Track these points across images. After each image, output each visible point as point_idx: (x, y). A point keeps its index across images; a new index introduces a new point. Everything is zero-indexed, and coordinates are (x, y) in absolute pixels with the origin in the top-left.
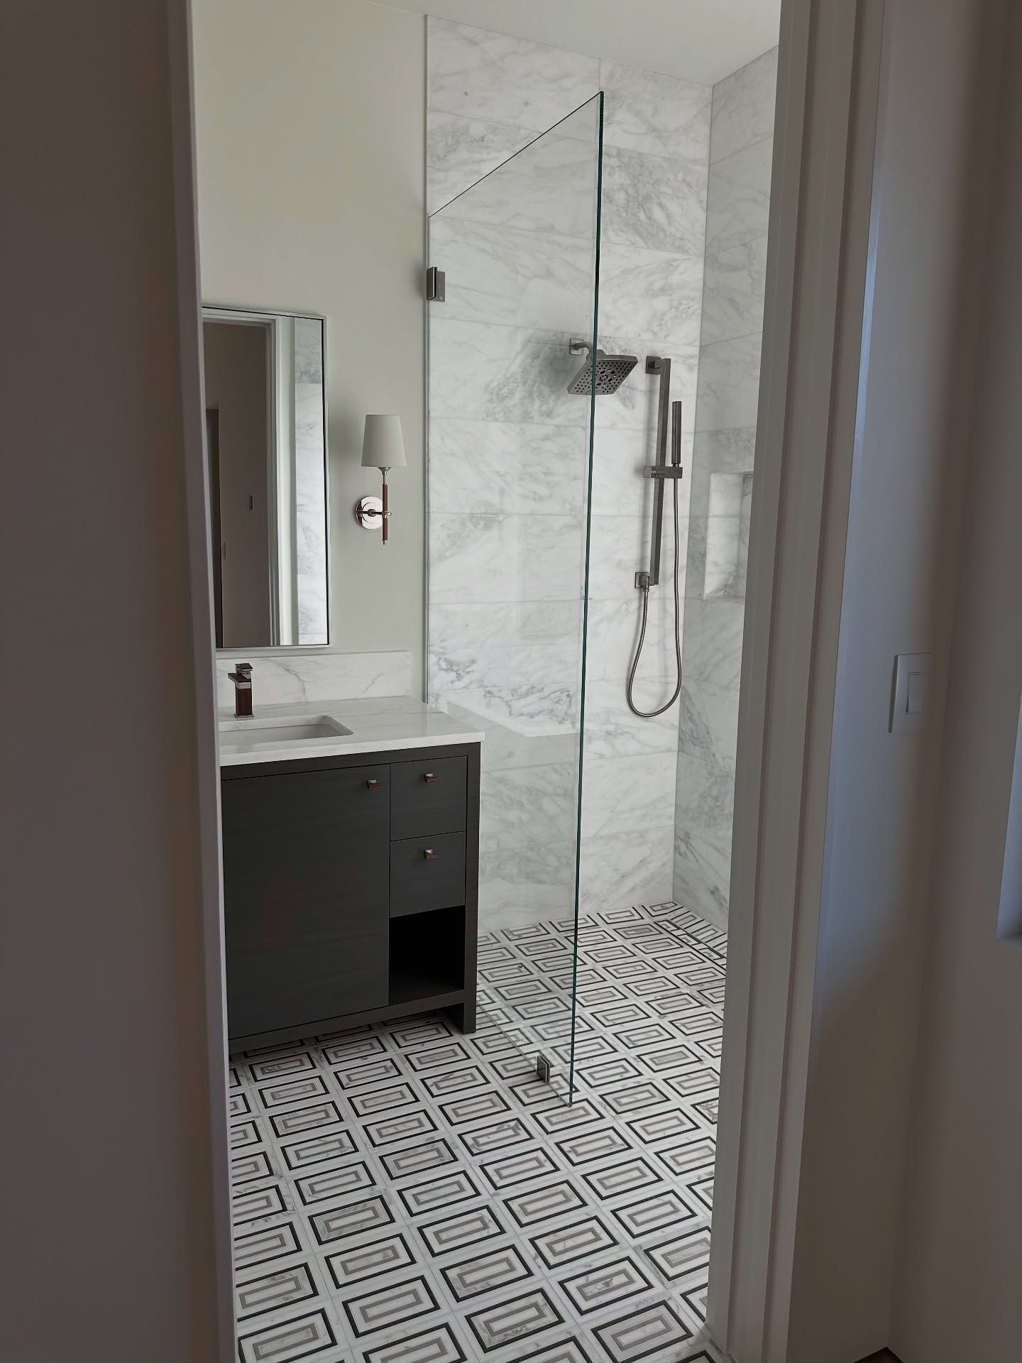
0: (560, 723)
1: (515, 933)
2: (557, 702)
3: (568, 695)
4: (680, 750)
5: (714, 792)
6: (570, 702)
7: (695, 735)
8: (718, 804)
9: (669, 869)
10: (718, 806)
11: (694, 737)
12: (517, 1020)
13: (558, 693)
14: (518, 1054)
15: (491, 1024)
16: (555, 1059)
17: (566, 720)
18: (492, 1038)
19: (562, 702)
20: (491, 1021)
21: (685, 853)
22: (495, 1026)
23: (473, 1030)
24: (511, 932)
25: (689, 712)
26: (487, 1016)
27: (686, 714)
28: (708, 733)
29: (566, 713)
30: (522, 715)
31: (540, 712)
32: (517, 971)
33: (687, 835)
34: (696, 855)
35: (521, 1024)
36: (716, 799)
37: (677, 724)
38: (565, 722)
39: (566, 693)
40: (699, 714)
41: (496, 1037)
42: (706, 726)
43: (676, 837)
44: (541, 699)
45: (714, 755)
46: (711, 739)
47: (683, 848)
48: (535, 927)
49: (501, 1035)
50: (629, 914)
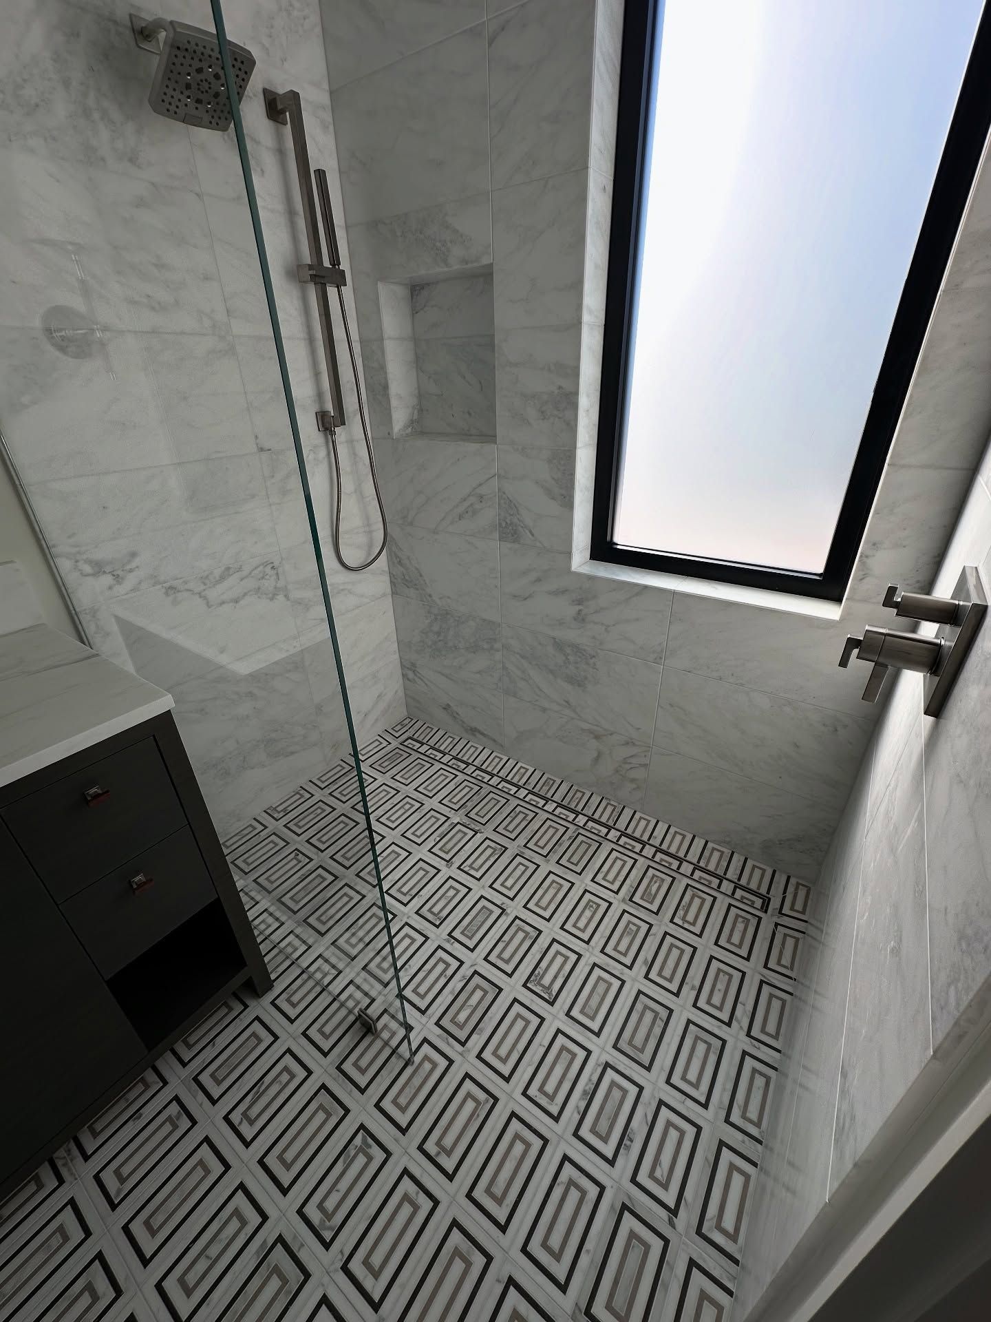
0: (272, 599)
1: (280, 809)
2: (263, 578)
3: (273, 568)
4: (394, 593)
5: (436, 628)
6: (277, 574)
7: (407, 578)
8: (441, 638)
9: (401, 693)
10: (440, 641)
11: (407, 580)
12: (315, 942)
13: (261, 567)
14: (330, 999)
15: (288, 963)
16: (372, 987)
17: (278, 595)
18: (294, 986)
19: (266, 577)
20: (287, 958)
21: (414, 680)
22: (293, 963)
23: (270, 985)
24: (275, 809)
25: (397, 557)
26: (281, 952)
27: (396, 560)
28: (421, 576)
29: (276, 588)
30: (223, 603)
31: (245, 594)
32: (295, 862)
33: (413, 665)
34: (424, 680)
35: (322, 946)
36: (438, 634)
37: (386, 569)
38: (278, 597)
39: (271, 565)
40: (408, 558)
41: (299, 982)
42: (417, 569)
43: (403, 666)
44: (242, 580)
45: (430, 596)
46: (424, 580)
47: (411, 675)
48: (298, 793)
49: (305, 976)
50: (377, 743)
